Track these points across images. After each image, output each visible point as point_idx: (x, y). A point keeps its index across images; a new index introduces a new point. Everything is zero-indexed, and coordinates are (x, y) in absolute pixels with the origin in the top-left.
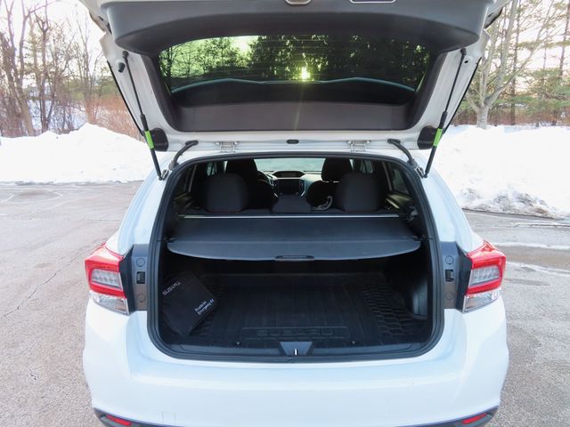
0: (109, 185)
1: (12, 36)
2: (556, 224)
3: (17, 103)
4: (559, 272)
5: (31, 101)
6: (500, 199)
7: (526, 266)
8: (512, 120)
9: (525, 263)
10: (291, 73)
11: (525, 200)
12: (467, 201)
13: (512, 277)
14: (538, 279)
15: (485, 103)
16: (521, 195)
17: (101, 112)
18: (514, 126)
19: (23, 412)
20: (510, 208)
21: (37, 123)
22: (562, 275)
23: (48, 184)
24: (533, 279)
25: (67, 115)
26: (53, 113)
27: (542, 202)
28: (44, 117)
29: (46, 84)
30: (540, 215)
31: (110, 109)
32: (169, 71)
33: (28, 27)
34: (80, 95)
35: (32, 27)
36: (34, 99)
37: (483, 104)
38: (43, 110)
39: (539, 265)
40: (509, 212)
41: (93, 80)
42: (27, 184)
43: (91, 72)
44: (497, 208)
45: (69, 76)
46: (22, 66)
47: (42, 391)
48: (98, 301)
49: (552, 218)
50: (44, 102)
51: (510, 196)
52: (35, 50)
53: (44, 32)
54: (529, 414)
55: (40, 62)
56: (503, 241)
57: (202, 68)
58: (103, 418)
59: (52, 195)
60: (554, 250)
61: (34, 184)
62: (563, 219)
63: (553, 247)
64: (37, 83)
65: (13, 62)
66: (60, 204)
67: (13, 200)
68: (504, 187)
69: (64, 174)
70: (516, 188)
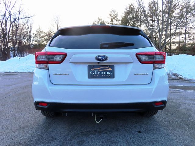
1: (6, 29)
2: (186, 81)
9: (176, 89)
11: (176, 75)
15: (161, 48)
16: (174, 73)
20: (170, 77)
22: (188, 91)
23: (15, 72)
24: (179, 92)
27: (181, 76)
29: (16, 46)
30: (180, 79)
33: (11, 28)
34: (27, 49)
35: (13, 27)
40: (170, 79)
41: (32, 44)
42: (8, 72)
43: (31, 42)
46: (9, 39)
49: (184, 80)
51: (170, 74)
52: (13, 35)
53: (17, 28)
55: (14, 39)
59: (17, 75)
63: (185, 86)
64: (13, 45)
65: (6, 37)
66: (20, 76)
67: (3, 76)
68: (169, 71)
69: (21, 70)
70: (172, 71)
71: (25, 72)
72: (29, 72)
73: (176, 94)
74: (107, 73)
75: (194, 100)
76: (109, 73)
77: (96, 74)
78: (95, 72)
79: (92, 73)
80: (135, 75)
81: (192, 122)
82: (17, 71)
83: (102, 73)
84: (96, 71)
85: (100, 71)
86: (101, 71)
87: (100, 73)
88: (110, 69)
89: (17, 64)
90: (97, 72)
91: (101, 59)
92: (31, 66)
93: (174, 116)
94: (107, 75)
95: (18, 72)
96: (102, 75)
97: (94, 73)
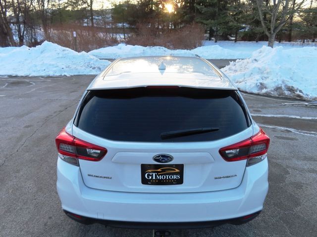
0: (60, 77)
2: (307, 104)
3: (4, 26)
4: (304, 133)
5: (12, 25)
6: (278, 89)
7: (287, 129)
8: (289, 38)
9: (287, 127)
10: (163, 9)
11: (291, 89)
12: (259, 90)
13: (279, 135)
14: (293, 137)
15: (274, 31)
16: (289, 87)
17: (53, 32)
18: (290, 43)
19: (26, 207)
20: (282, 94)
21: (16, 38)
22: (306, 134)
23: (26, 77)
24: (290, 137)
25: (33, 34)
26: (25, 32)
27: (300, 91)
28: (20, 35)
29: (20, 15)
30: (299, 98)
31: (58, 30)
32: (91, 7)
34: (40, 21)
36: (13, 23)
37: (272, 32)
38: (19, 31)
39: (294, 128)
40: (281, 96)
42: (14, 77)
43: (46, 7)
44: (275, 94)
45: (33, 9)
46: (5, 4)
47: (35, 196)
48: (63, 158)
49: (305, 101)
50: (19, 26)
51: (283, 87)
54: (279, 210)
55: (15, 1)
56: (277, 114)
57: (111, 5)
58: (68, 214)
59: (29, 84)
60: (304, 120)
61: (18, 77)
62: (311, 101)
63: (303, 118)
66: (34, 90)
67: (7, 87)
68: (280, 82)
69: (34, 71)
70: (287, 83)
71: (42, 77)
72: (49, 77)
73: (285, 141)
74: (171, 177)
75: (311, 159)
76: (175, 177)
77: (154, 178)
78: (152, 176)
79: (148, 177)
80: (216, 178)
81: (299, 217)
82: (28, 74)
83: (164, 177)
84: (154, 174)
85: (160, 175)
86: (162, 175)
87: (161, 177)
88: (177, 171)
89: (26, 60)
90: (156, 176)
91: (162, 160)
92: (50, 65)
93: (274, 204)
94: (171, 180)
95: (30, 76)
96: (163, 180)
97: (150, 177)
